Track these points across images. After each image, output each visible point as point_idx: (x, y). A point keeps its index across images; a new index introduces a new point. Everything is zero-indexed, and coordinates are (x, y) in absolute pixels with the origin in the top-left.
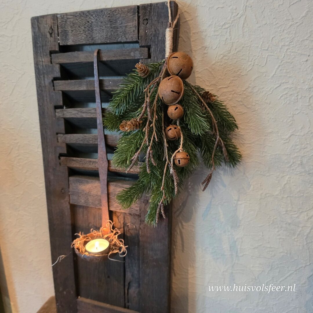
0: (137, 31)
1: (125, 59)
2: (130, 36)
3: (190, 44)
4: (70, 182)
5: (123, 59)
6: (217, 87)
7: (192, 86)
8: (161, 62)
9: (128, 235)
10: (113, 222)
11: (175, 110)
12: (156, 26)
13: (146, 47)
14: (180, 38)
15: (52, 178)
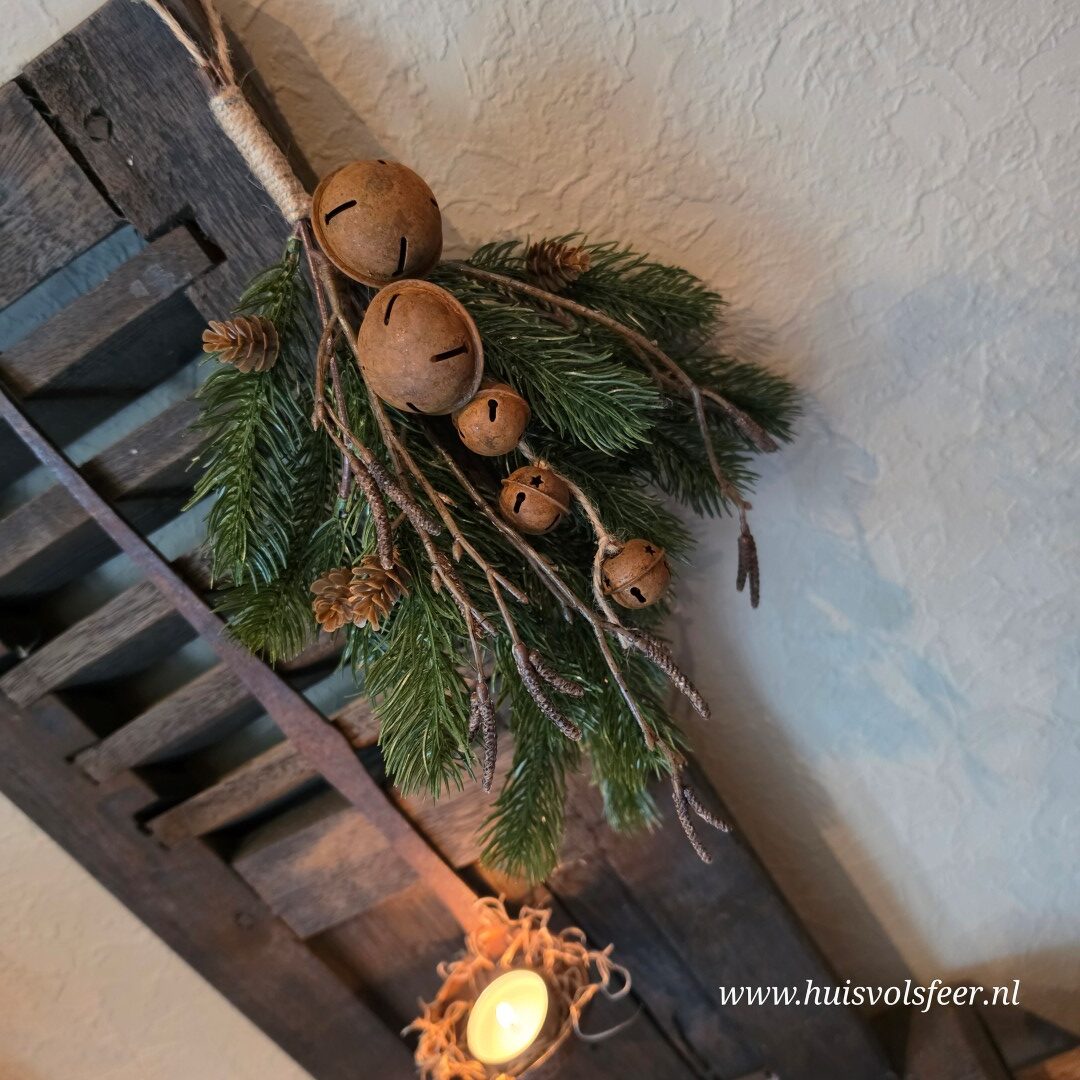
0: (88, 187)
1: (123, 325)
2: (76, 224)
3: (335, 96)
4: (248, 879)
5: (113, 330)
6: (548, 194)
7: (468, 262)
8: (288, 253)
9: (573, 891)
10: (496, 896)
11: (492, 417)
12: (155, 115)
13: (175, 226)
14: (277, 94)
15: (170, 907)
